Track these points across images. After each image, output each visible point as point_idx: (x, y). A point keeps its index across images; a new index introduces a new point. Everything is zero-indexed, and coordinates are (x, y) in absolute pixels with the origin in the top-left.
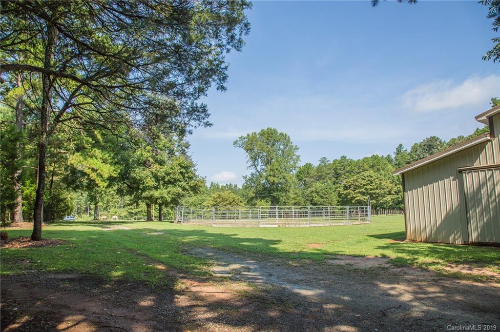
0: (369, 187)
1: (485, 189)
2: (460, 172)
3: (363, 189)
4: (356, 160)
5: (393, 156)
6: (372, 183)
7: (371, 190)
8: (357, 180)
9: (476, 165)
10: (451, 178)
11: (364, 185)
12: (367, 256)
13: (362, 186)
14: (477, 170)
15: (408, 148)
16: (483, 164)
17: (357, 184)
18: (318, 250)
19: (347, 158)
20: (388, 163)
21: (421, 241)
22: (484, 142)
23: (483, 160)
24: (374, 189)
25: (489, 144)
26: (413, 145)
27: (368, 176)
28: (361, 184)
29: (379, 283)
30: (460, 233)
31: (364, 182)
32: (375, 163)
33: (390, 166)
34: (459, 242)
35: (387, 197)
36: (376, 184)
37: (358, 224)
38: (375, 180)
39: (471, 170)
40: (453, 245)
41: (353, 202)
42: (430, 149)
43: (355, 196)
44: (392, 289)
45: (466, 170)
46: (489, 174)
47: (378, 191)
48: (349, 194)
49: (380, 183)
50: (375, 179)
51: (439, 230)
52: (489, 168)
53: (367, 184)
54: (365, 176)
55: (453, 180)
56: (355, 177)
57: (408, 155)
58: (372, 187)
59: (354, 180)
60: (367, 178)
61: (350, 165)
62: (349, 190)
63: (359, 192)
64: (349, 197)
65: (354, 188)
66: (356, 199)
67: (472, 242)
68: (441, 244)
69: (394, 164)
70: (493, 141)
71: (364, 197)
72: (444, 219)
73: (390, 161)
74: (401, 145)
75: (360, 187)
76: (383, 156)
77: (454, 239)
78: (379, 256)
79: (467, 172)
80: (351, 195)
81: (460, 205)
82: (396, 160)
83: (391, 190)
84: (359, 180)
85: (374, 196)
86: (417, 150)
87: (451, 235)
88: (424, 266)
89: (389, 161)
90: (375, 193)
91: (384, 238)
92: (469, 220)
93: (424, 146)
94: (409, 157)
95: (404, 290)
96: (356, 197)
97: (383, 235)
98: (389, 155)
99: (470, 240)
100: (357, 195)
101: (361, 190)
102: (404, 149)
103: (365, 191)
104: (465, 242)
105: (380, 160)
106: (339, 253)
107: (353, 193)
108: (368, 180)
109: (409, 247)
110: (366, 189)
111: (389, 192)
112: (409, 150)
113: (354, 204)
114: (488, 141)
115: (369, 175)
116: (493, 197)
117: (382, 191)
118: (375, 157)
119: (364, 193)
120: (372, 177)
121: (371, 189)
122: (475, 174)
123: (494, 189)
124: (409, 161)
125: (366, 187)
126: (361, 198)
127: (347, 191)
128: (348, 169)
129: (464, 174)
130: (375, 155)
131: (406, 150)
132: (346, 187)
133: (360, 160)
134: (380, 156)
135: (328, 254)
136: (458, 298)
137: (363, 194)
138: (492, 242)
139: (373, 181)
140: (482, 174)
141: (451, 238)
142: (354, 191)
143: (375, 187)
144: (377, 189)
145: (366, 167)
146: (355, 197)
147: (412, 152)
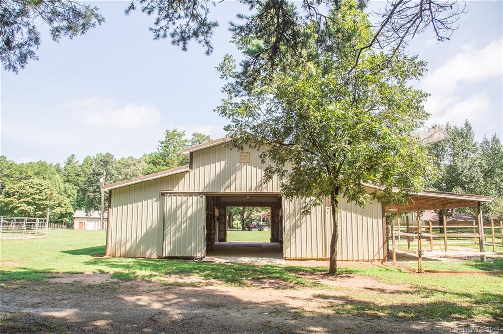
0: (37, 196)
1: (180, 210)
2: (163, 194)
3: (30, 198)
4: (18, 164)
5: (63, 166)
6: (41, 193)
7: (39, 201)
8: (24, 187)
9: (176, 190)
10: (155, 199)
11: (32, 194)
12: (85, 272)
13: (29, 194)
14: (175, 194)
15: (80, 160)
16: (181, 191)
17: (24, 191)
18: (24, 269)
19: (7, 160)
20: (56, 172)
21: (120, 256)
22: (184, 172)
23: (180, 187)
24: (42, 200)
25: (188, 174)
26: (86, 157)
27: (37, 185)
28: (29, 193)
29: (122, 296)
30: (155, 248)
31: (31, 191)
32: (41, 170)
33: (58, 176)
34: (154, 256)
35: (57, 210)
36: (46, 194)
37: (34, 239)
38: (46, 190)
39: (171, 194)
40: (149, 259)
41: (16, 212)
42: (106, 165)
43: (19, 205)
44: (138, 300)
45: (167, 193)
46: (185, 198)
47: (47, 202)
48: (12, 202)
49: (51, 194)
50: (45, 188)
51: (138, 245)
52: (186, 194)
53: (36, 194)
54: (35, 184)
55: (156, 201)
56: (21, 184)
57: (80, 167)
58: (41, 197)
59: (20, 187)
60: (36, 187)
61: (10, 168)
62: (12, 198)
63: (24, 201)
64: (11, 206)
65: (19, 196)
66: (20, 209)
67: (165, 256)
68: (139, 259)
69: (62, 175)
70: (191, 173)
71: (30, 207)
72: (144, 236)
73: (59, 171)
74: (73, 156)
75: (27, 196)
76: (51, 164)
77: (151, 254)
78: (97, 272)
79: (168, 195)
80: (14, 204)
81: (159, 223)
82: (65, 170)
83: (61, 203)
84: (26, 188)
85: (42, 207)
86: (92, 164)
87: (148, 250)
88: (147, 278)
89: (57, 170)
90: (42, 204)
91: (81, 254)
92: (164, 236)
93: (101, 161)
94: (79, 169)
95: (149, 299)
96: (21, 206)
97: (75, 250)
98: (59, 164)
99: (164, 255)
100: (22, 205)
101: (27, 200)
102: (76, 160)
103: (32, 201)
104: (159, 256)
105: (47, 167)
106: (52, 271)
107: (17, 202)
108: (37, 189)
109: (116, 262)
110: (33, 199)
111: (59, 204)
112: (81, 163)
113: (16, 215)
114: (188, 171)
115: (39, 183)
116: (185, 218)
117: (52, 203)
118: (42, 164)
119: (31, 203)
120: (42, 186)
121: (40, 199)
122: (174, 198)
123: (187, 212)
124: (79, 173)
125: (33, 196)
126: (27, 208)
127: (9, 199)
128: (7, 172)
129: (165, 197)
130: (43, 161)
131: (78, 162)
132: (9, 194)
133: (23, 164)
134: (48, 163)
135: (40, 273)
136: (194, 300)
137: (29, 203)
138: (185, 255)
139: (44, 191)
140: (179, 198)
141: (148, 253)
142: (18, 199)
143: (45, 197)
144: (46, 199)
145: (30, 173)
146: (17, 207)
147: (83, 165)
